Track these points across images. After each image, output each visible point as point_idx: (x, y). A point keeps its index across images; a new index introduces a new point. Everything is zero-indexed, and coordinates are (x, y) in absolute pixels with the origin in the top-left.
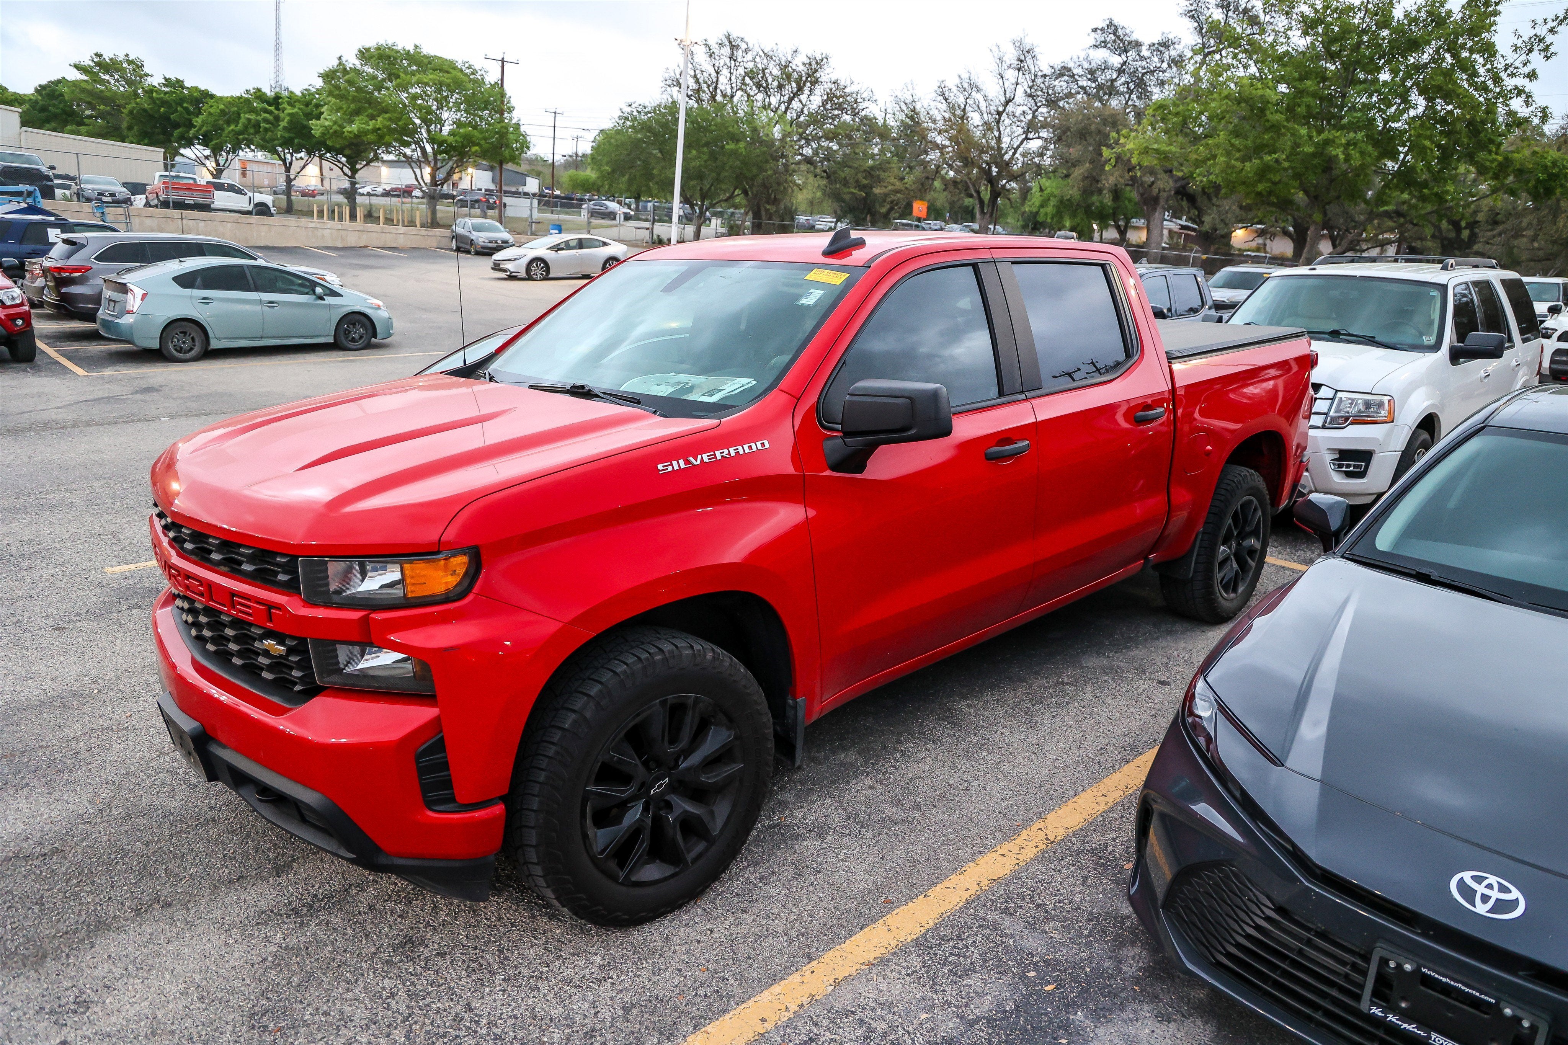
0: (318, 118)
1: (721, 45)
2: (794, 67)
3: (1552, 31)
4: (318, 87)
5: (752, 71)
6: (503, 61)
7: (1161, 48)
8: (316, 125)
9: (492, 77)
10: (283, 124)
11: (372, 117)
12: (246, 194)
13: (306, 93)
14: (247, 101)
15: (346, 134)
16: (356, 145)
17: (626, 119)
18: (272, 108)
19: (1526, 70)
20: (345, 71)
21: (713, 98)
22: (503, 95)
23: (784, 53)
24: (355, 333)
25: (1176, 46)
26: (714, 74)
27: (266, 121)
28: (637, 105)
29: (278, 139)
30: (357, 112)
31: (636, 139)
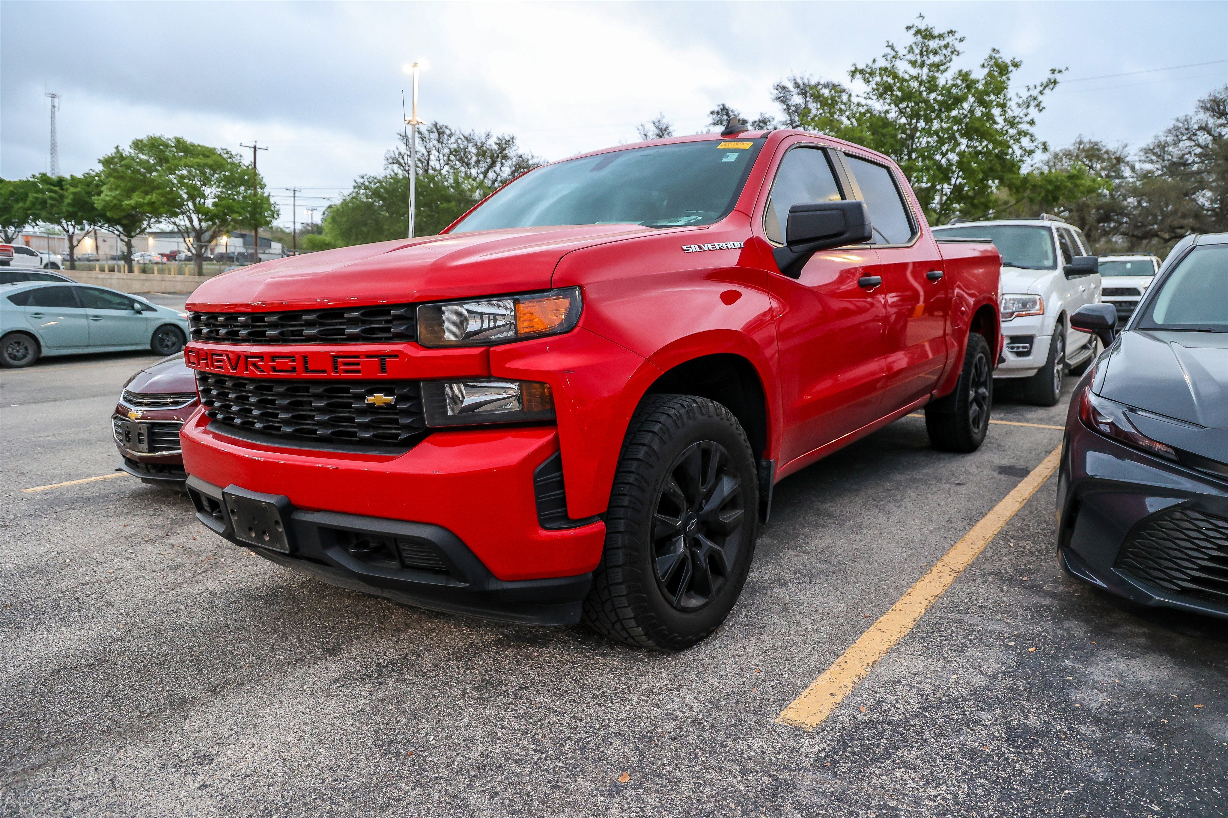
0: (99, 194)
1: (430, 132)
2: (488, 147)
3: (1041, 92)
4: (97, 171)
5: (456, 151)
6: (255, 148)
7: (761, 124)
8: (98, 200)
9: (247, 161)
10: (68, 200)
11: (146, 193)
12: (37, 256)
13: (87, 176)
14: (34, 184)
15: (124, 206)
16: (132, 216)
17: (359, 187)
18: (56, 189)
19: (1028, 119)
20: (122, 158)
21: (426, 171)
22: (255, 174)
23: (479, 135)
24: (168, 341)
25: (772, 123)
26: (426, 153)
27: (52, 198)
28: (368, 176)
29: (63, 213)
30: (133, 190)
31: (367, 202)
